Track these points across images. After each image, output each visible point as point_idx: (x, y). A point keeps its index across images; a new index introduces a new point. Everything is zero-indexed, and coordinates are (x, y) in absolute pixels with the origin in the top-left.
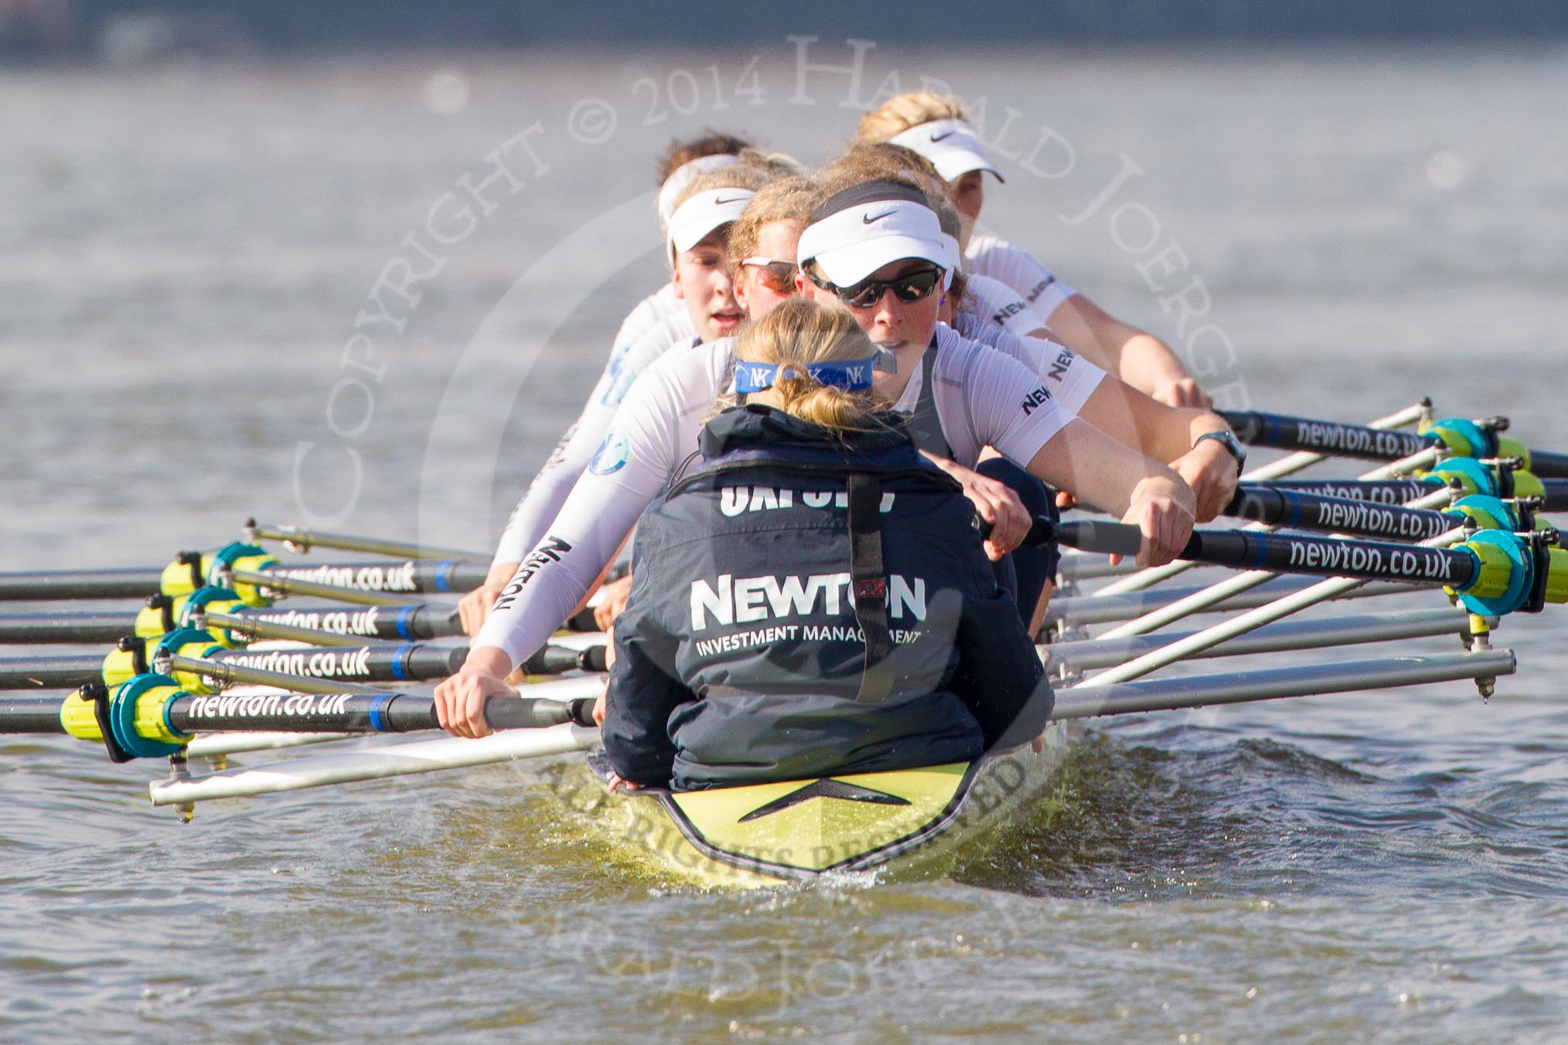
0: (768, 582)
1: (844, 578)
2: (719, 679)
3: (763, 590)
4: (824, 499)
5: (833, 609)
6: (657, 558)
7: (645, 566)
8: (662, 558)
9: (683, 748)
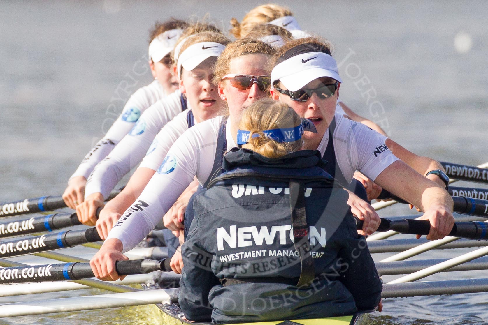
0: (253, 229)
1: (288, 227)
3: (250, 233)
4: (279, 190)
5: (283, 241)
6: (202, 216)
7: (196, 220)
8: (204, 217)
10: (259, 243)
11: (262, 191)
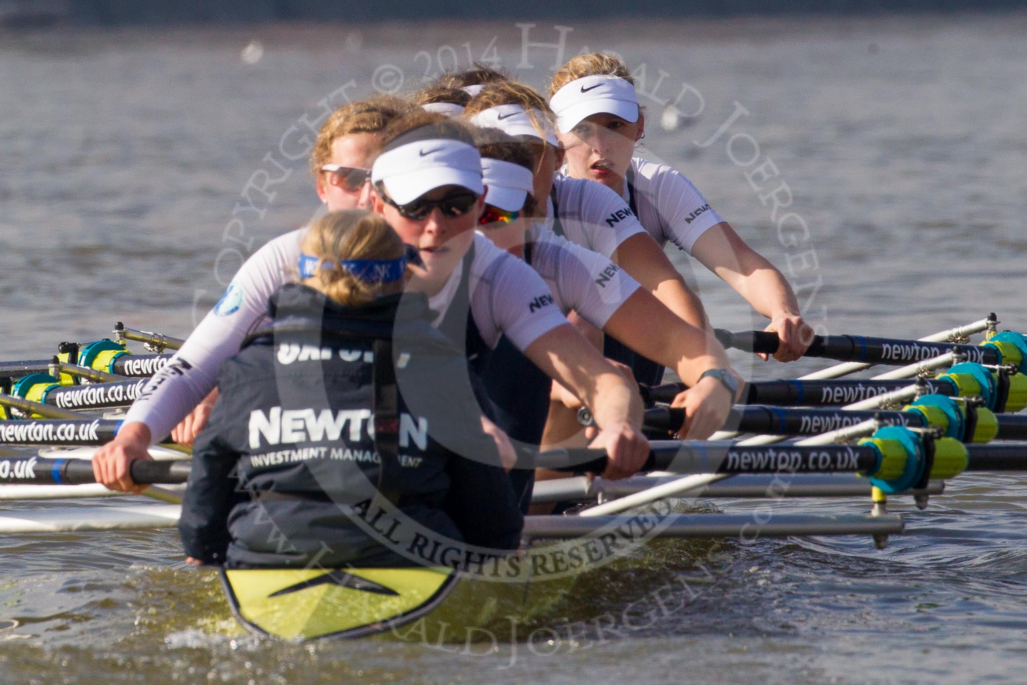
0: (308, 413)
2: (267, 486)
4: (355, 355)
9: (236, 539)
10: (316, 437)
11: (327, 354)
